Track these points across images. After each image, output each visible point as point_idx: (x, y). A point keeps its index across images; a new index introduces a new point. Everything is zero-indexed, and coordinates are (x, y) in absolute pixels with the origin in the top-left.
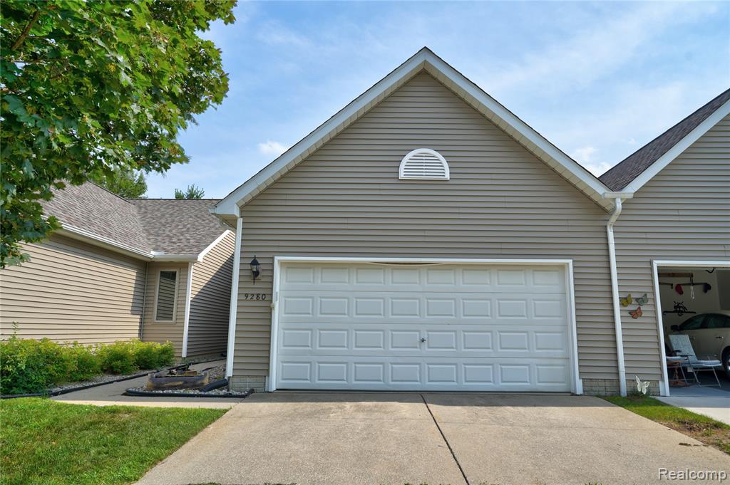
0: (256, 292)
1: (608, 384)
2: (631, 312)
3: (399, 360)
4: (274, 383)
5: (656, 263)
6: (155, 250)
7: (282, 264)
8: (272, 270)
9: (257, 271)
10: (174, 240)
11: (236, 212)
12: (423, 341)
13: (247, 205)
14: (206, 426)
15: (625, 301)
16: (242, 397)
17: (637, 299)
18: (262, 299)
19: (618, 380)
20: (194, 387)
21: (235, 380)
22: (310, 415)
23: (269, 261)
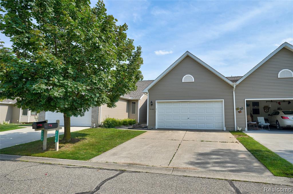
0: (153, 108)
1: (232, 128)
2: (239, 112)
3: (183, 123)
4: (157, 127)
5: (246, 100)
6: (130, 97)
7: (157, 102)
8: (155, 104)
9: (152, 104)
10: (134, 94)
11: (147, 91)
12: (188, 118)
13: (149, 90)
14: (143, 133)
15: (237, 109)
16: (150, 130)
17: (240, 109)
18: (153, 110)
19: (234, 127)
20: (141, 127)
21: (149, 126)
23: (154, 102)
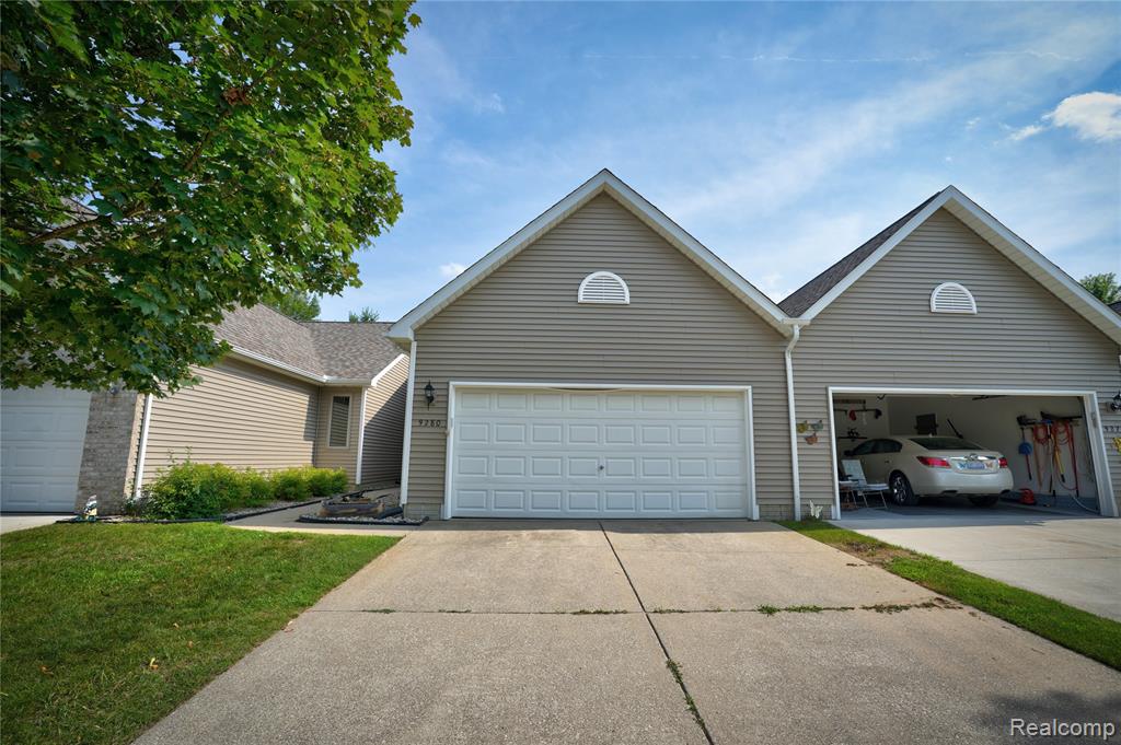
0: (433, 418)
1: (783, 508)
2: (807, 438)
3: (577, 488)
4: (450, 510)
5: (832, 389)
6: (328, 374)
7: (457, 389)
8: (447, 396)
9: (431, 396)
10: (347, 364)
11: (411, 336)
12: (602, 468)
13: (421, 328)
14: (381, 553)
15: (801, 428)
16: (417, 525)
17: (813, 426)
18: (437, 425)
19: (793, 505)
20: (368, 514)
21: (409, 507)
22: (486, 543)
23: (444, 386)
